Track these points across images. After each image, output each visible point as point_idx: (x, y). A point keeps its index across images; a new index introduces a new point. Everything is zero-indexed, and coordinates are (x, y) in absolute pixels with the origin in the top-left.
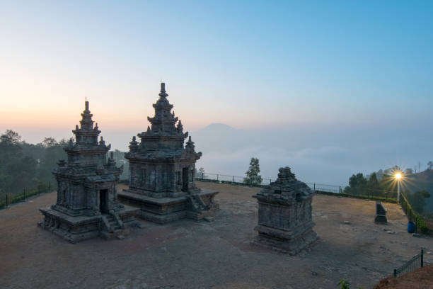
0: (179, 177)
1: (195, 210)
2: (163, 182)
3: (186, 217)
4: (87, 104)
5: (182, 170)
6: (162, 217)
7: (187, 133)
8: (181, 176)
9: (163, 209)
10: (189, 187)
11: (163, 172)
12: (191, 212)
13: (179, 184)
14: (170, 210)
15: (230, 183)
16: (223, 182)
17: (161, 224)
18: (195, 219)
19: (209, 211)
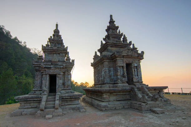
0: (123, 71)
1: (139, 100)
2: (110, 76)
3: (131, 107)
4: (57, 25)
5: (125, 65)
6: (103, 104)
7: (130, 42)
8: (125, 70)
9: (105, 96)
10: (134, 80)
11: (110, 67)
12: (136, 102)
13: (123, 76)
14: (112, 98)
15: (179, 94)
16: (173, 93)
17: (101, 110)
18: (139, 109)
19: (157, 102)
